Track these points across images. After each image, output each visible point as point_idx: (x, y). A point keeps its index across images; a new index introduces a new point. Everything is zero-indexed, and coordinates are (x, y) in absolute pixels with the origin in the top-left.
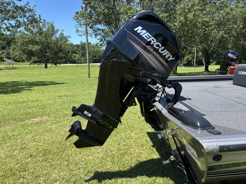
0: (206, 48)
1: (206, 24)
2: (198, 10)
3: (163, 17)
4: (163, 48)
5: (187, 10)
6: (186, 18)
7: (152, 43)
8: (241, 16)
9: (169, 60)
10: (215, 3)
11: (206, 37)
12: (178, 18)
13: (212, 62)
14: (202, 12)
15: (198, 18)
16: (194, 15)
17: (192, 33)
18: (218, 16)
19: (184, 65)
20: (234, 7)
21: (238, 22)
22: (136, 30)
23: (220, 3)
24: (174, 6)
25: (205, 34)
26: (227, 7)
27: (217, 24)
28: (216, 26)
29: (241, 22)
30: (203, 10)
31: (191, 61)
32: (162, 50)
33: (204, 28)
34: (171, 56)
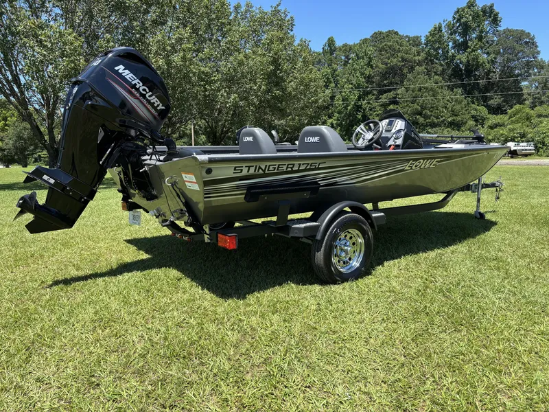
0: (212, 125)
1: (205, 78)
2: (190, 50)
4: (150, 93)
5: (169, 48)
6: (169, 63)
7: (137, 87)
8: (262, 70)
9: (158, 108)
10: (219, 41)
11: (209, 103)
12: (153, 61)
14: (197, 55)
15: (191, 65)
16: (184, 59)
17: (181, 92)
18: (225, 65)
20: (250, 53)
21: (258, 80)
22: (116, 68)
23: (226, 43)
24: (144, 35)
25: (205, 96)
26: (238, 50)
27: (226, 80)
28: (224, 84)
29: (263, 81)
30: (198, 51)
33: (204, 86)
34: (161, 105)
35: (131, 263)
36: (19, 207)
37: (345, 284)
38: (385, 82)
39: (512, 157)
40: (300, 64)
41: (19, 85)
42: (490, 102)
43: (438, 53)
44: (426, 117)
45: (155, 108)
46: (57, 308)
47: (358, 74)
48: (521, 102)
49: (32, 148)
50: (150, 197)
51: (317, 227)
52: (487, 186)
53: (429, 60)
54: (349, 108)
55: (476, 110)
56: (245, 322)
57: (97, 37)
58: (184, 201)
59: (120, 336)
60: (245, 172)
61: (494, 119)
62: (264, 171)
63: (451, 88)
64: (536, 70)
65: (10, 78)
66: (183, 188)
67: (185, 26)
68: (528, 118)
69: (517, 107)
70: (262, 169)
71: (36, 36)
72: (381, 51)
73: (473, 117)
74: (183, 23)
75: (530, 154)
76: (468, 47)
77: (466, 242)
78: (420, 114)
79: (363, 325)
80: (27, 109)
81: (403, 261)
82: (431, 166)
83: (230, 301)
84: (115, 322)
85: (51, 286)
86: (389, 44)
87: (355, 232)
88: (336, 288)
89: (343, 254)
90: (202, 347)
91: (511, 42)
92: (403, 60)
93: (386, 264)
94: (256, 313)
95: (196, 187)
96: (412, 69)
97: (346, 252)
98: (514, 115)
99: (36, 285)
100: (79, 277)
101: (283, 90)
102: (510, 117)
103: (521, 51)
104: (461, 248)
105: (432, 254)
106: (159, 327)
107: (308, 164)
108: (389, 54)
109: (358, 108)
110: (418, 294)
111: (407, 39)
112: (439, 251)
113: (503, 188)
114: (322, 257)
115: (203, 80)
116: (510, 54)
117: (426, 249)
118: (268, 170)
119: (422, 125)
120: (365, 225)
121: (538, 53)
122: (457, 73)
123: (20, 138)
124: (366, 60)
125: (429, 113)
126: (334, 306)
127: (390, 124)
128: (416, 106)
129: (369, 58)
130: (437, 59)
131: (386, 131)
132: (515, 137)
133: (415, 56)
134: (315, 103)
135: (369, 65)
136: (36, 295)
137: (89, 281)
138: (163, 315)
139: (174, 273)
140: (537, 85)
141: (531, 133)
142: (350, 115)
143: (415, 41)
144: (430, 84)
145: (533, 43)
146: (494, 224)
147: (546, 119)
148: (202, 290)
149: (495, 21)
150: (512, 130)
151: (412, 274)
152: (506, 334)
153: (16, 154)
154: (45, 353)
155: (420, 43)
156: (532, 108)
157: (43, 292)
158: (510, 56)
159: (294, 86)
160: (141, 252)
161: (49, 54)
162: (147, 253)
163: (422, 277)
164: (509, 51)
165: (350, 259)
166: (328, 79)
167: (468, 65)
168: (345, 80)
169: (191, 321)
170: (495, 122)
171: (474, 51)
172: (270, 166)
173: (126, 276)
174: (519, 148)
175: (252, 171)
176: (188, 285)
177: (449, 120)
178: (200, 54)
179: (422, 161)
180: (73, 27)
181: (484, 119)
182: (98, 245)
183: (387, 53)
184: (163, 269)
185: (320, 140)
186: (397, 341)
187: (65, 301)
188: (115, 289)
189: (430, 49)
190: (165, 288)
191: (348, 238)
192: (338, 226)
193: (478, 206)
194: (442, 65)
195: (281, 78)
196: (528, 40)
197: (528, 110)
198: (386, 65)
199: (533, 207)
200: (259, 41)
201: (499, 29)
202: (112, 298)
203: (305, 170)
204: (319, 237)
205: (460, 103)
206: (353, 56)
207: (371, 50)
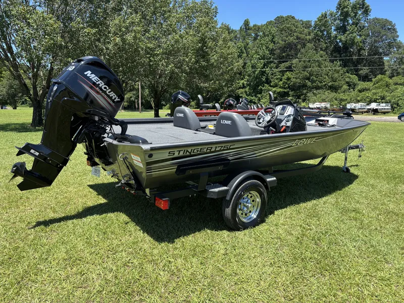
0: (154, 85)
1: (150, 52)
2: (139, 31)
3: (89, 33)
4: (110, 90)
5: (124, 29)
6: (124, 40)
7: (100, 86)
8: (193, 47)
9: (115, 100)
10: (162, 24)
11: (152, 71)
12: (112, 39)
13: (165, 106)
15: (140, 42)
16: (135, 38)
18: (165, 42)
19: (125, 108)
20: (184, 33)
21: (190, 54)
22: (86, 73)
23: (167, 26)
24: (105, 18)
25: (150, 65)
26: (175, 32)
27: (166, 53)
28: (164, 56)
29: (193, 55)
30: (145, 32)
31: (134, 102)
32: (109, 92)
33: (149, 58)
34: (117, 98)
35: (92, 207)
36: (13, 172)
37: (245, 231)
38: (284, 54)
39: (374, 114)
40: (221, 42)
41: (12, 53)
42: (360, 72)
43: (323, 34)
44: (313, 82)
45: (113, 101)
46: (39, 247)
47: (264, 48)
48: (383, 73)
49: (20, 95)
50: (108, 163)
51: (227, 191)
52: (352, 148)
53: (317, 39)
54: (256, 73)
55: (349, 77)
56: (173, 263)
57: (71, 19)
58: (131, 171)
59: (84, 274)
60: (176, 155)
61: (362, 85)
62: (190, 153)
63: (332, 61)
64: (395, 49)
65: (5, 47)
66: (131, 162)
67: (137, 13)
68: (387, 85)
69: (379, 76)
70: (189, 152)
71: (25, 18)
72: (282, 31)
73: (347, 83)
74: (135, 10)
75: (388, 112)
76: (346, 31)
77: (335, 194)
78: (308, 79)
79: (256, 268)
80: (17, 71)
81: (289, 210)
82: (312, 142)
83: (163, 244)
84: (80, 260)
85: (35, 227)
86: (287, 26)
87: (254, 193)
88: (240, 234)
89: (245, 209)
90: (142, 286)
91: (378, 28)
92: (298, 38)
93: (276, 212)
94: (181, 256)
95: (141, 165)
96: (304, 46)
97: (247, 207)
98: (377, 83)
99: (23, 225)
100: (55, 219)
101: (208, 61)
102: (374, 84)
103: (385, 35)
104: (330, 199)
105: (310, 204)
106: (111, 266)
107: (222, 147)
108: (288, 33)
109: (263, 73)
110: (297, 242)
111: (301, 23)
112: (315, 202)
113: (364, 149)
114: (230, 212)
115: (148, 53)
116: (377, 37)
117: (305, 200)
118: (193, 152)
119: (310, 87)
120: (262, 188)
121: (398, 36)
122: (337, 50)
123: (11, 87)
124: (270, 37)
125: (315, 79)
126: (236, 250)
127: (283, 109)
128: (306, 73)
129: (273, 36)
130: (322, 39)
131: (280, 114)
132: (377, 99)
133: (306, 36)
134: (231, 71)
135: (272, 41)
136: (23, 235)
137: (62, 223)
138: (114, 256)
139: (123, 217)
140: (395, 60)
141: (389, 96)
142: (257, 78)
143: (307, 25)
144: (317, 57)
145: (394, 30)
146: (356, 177)
147: (401, 86)
148: (143, 233)
149: (366, 11)
150: (375, 94)
151: (294, 222)
152: (357, 279)
153: (8, 98)
154: (31, 287)
155: (311, 26)
156: (391, 77)
157: (29, 232)
158: (377, 39)
159: (216, 59)
160: (100, 197)
161: (35, 33)
162: (104, 198)
163: (301, 226)
164: (376, 35)
165: (250, 212)
166: (241, 50)
167: (345, 44)
168: (253, 52)
169: (135, 261)
170: (363, 87)
171: (352, 33)
172: (194, 149)
173: (89, 219)
174: (380, 107)
175: (181, 153)
176: (133, 229)
177: (330, 84)
178: (147, 34)
179: (305, 140)
180: (52, 12)
181: (355, 85)
182: (69, 189)
183: (286, 33)
184: (116, 213)
185: (232, 123)
186: (280, 283)
187: (45, 241)
188: (81, 230)
189: (318, 31)
190: (117, 230)
191: (249, 197)
192: (242, 190)
193: (345, 163)
194: (326, 43)
195: (207, 52)
196: (390, 27)
197: (387, 79)
198: (285, 42)
199: (385, 162)
200: (191, 24)
201: (369, 17)
202: (79, 239)
203: (220, 150)
204: (228, 198)
205: (338, 72)
206: (261, 33)
207: (274, 30)
